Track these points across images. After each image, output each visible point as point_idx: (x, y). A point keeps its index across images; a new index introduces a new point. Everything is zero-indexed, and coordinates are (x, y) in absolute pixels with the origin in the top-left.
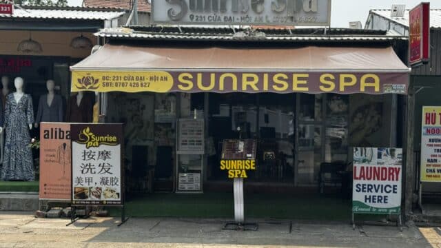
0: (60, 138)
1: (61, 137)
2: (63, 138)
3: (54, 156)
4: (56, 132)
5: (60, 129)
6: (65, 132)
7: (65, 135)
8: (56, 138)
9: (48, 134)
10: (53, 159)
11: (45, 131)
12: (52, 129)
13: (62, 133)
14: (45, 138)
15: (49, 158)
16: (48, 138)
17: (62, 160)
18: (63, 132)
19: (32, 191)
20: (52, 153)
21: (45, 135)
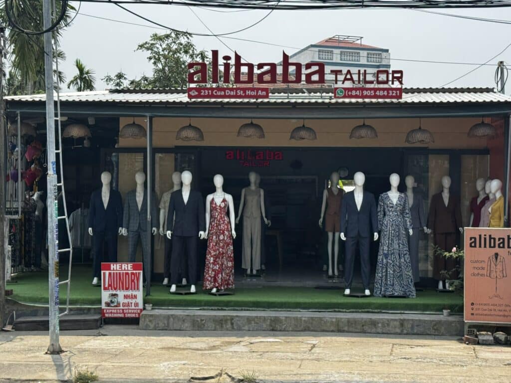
0: (490, 247)
1: (492, 245)
2: (494, 247)
3: (483, 268)
4: (485, 239)
5: (490, 236)
6: (497, 240)
7: (497, 243)
8: (485, 246)
9: (475, 242)
10: (481, 272)
11: (471, 239)
12: (480, 236)
13: (492, 240)
14: (471, 246)
15: (476, 272)
16: (475, 246)
17: (493, 274)
18: (494, 239)
19: (431, 310)
20: (480, 265)
21: (471, 244)
